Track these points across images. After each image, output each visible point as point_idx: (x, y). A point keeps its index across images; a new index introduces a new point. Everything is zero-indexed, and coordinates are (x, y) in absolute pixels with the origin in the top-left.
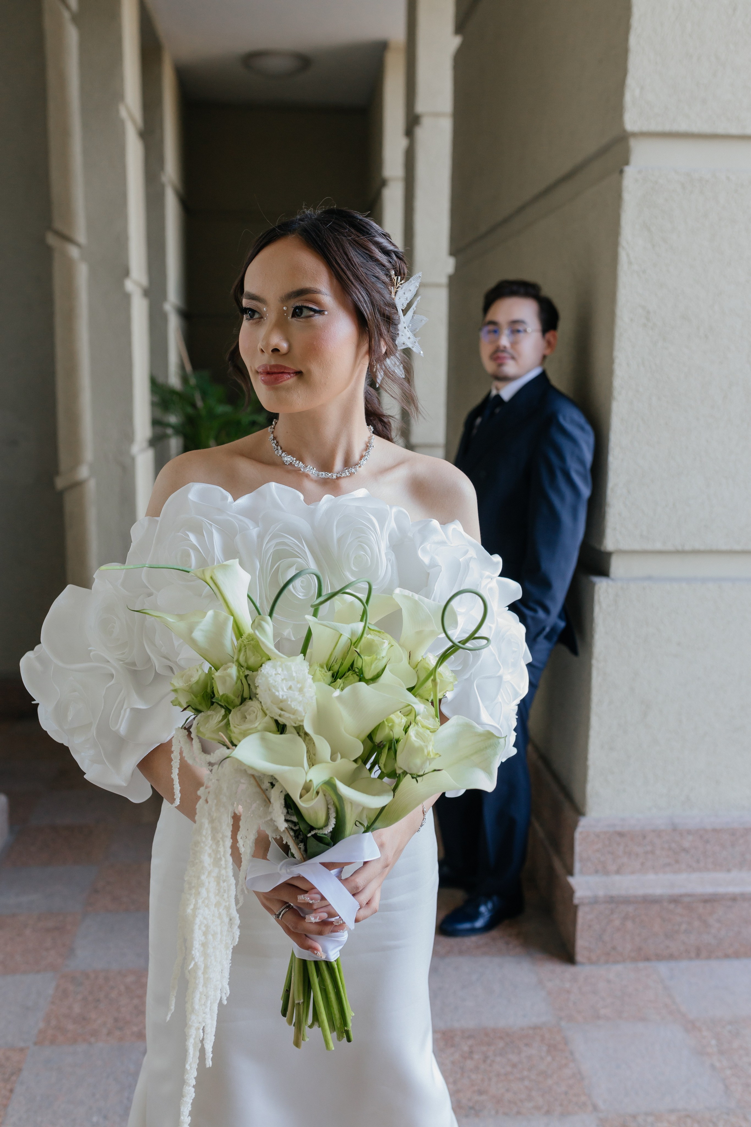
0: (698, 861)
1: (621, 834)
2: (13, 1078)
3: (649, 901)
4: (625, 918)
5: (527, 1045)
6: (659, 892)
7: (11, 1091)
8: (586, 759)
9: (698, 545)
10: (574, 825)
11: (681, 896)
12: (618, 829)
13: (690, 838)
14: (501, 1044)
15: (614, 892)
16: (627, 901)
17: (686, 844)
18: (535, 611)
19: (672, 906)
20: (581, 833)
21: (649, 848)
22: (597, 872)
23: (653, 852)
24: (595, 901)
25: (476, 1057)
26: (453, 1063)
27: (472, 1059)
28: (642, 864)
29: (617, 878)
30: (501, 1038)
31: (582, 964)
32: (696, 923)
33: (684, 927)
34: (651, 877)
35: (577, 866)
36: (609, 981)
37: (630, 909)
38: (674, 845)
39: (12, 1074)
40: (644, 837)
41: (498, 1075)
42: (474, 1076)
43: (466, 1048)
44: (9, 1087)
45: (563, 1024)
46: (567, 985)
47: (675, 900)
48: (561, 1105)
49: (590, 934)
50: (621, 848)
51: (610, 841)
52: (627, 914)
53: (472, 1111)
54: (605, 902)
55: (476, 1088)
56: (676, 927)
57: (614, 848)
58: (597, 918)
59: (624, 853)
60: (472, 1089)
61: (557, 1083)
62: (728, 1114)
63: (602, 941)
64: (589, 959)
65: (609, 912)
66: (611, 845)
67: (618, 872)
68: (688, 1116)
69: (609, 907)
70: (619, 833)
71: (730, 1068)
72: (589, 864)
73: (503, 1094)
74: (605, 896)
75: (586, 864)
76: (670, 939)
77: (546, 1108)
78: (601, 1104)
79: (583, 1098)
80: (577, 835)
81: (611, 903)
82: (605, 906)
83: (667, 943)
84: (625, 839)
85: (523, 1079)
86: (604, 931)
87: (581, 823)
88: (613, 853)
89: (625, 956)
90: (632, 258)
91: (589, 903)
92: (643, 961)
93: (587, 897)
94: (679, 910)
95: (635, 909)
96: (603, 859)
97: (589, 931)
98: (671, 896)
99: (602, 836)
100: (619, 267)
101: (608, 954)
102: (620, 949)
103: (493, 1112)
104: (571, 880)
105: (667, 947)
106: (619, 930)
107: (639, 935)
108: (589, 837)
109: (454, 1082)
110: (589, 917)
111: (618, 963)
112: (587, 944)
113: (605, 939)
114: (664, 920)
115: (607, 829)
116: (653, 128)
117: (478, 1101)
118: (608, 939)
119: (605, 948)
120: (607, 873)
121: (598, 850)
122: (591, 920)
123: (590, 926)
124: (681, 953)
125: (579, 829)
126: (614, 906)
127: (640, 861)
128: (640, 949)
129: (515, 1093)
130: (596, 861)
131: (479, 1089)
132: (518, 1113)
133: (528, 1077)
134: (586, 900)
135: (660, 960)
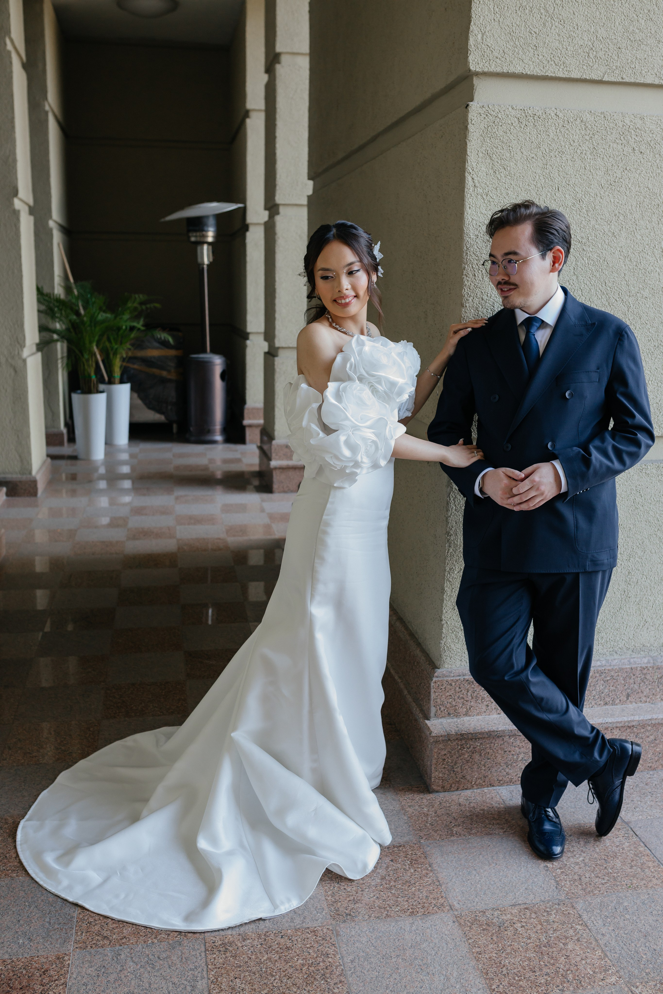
1: (469, 682)
4: (473, 752)
6: (501, 728)
8: (439, 619)
10: (430, 677)
15: (464, 730)
16: (474, 737)
19: (512, 740)
20: (435, 682)
22: (449, 714)
29: (466, 719)
31: (437, 792)
35: (433, 710)
36: (460, 805)
37: (478, 743)
45: (422, 841)
46: (425, 809)
47: (514, 735)
48: (423, 907)
49: (443, 766)
50: (469, 694)
51: (460, 688)
52: (474, 748)
53: (349, 917)
54: (457, 739)
55: (352, 898)
56: (515, 757)
57: (463, 694)
58: (450, 753)
59: (472, 698)
60: (348, 899)
61: (419, 890)
62: (559, 905)
63: (454, 771)
64: (443, 787)
65: (459, 748)
66: (461, 691)
67: (466, 714)
68: (526, 908)
69: (460, 743)
70: (468, 680)
71: (560, 868)
72: (442, 709)
73: (374, 902)
74: (457, 734)
75: (440, 709)
76: (509, 766)
77: (411, 910)
78: (457, 906)
79: (441, 901)
80: (432, 684)
81: (461, 740)
82: (457, 741)
83: (507, 770)
84: (473, 686)
85: (390, 888)
86: (456, 763)
87: (436, 674)
88: (463, 698)
89: (473, 783)
90: (476, 182)
91: (443, 741)
92: (488, 787)
93: (442, 736)
94: (518, 742)
95: (481, 744)
96: (454, 703)
97: (443, 764)
98: (511, 731)
99: (453, 684)
100: (466, 190)
101: (458, 782)
102: (468, 777)
103: (367, 917)
104: (427, 722)
105: (508, 774)
106: (468, 761)
107: (485, 766)
108: (442, 685)
109: (333, 895)
110: (443, 753)
111: (466, 789)
112: (441, 775)
113: (456, 769)
114: (505, 752)
115: (458, 678)
116: (493, 68)
117: (352, 909)
118: (459, 769)
119: (456, 777)
120: (457, 715)
121: (450, 695)
122: (445, 755)
123: (444, 760)
124: (519, 777)
125: (434, 679)
126: (463, 742)
127: (485, 703)
128: (485, 777)
129: (384, 900)
130: (448, 706)
131: (354, 900)
132: (388, 916)
133: (395, 886)
134: (441, 738)
135: (502, 785)
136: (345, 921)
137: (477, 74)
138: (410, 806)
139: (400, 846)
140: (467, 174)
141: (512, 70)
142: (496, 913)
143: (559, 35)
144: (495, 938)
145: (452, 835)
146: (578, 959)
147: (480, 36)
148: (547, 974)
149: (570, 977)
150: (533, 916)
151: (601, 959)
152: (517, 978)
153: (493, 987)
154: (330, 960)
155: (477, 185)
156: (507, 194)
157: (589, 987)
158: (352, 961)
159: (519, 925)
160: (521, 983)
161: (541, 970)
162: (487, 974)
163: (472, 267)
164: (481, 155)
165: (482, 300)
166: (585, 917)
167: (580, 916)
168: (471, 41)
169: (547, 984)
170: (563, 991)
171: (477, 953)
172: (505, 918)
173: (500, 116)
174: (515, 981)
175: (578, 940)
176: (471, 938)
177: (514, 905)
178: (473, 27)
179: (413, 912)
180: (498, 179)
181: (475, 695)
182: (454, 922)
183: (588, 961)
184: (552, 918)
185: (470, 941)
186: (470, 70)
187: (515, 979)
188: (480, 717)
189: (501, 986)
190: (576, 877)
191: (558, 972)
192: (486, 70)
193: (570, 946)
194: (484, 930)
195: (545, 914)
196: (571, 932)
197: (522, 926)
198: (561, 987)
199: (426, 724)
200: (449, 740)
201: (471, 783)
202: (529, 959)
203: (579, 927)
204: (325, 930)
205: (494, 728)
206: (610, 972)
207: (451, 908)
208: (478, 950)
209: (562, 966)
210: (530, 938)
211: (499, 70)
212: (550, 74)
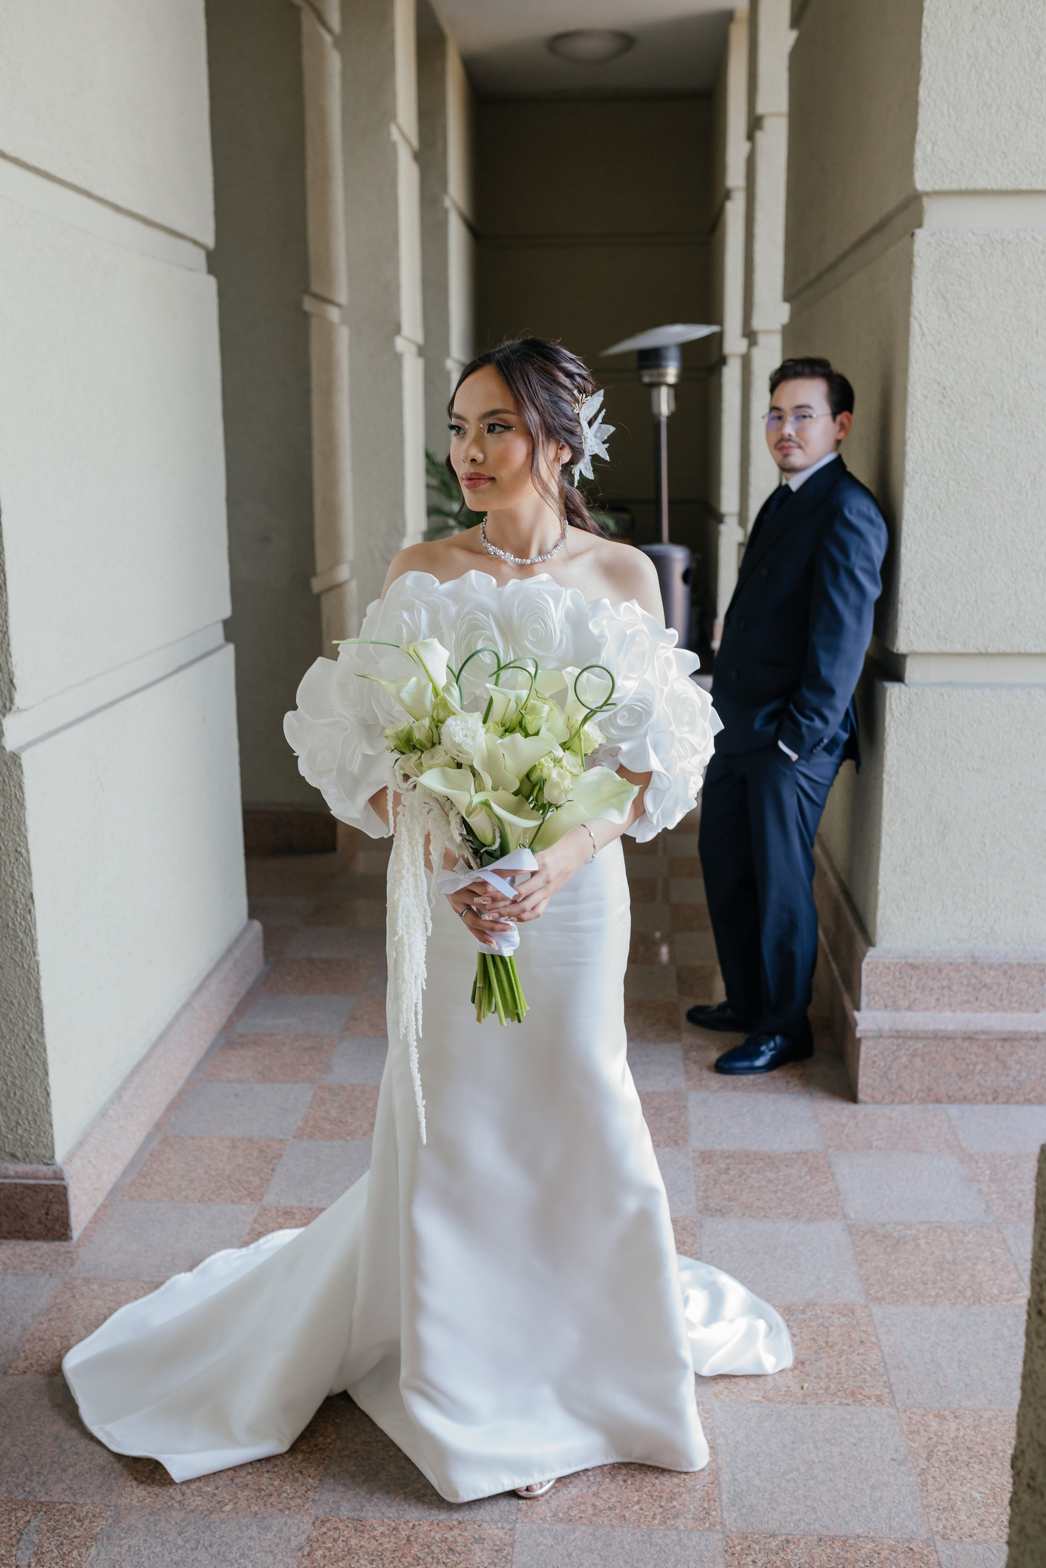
0: (1001, 1000)
1: (913, 967)
2: (274, 1161)
3: (939, 1037)
4: (914, 1055)
5: (787, 1166)
6: (951, 1027)
7: (273, 1170)
8: (876, 883)
9: (1003, 648)
10: (864, 955)
11: (976, 1033)
12: (910, 961)
13: (992, 973)
14: (761, 1164)
15: (901, 1027)
16: (915, 1036)
17: (988, 981)
18: (812, 720)
19: (966, 1044)
20: (868, 964)
21: (945, 983)
22: (886, 1007)
23: (950, 988)
24: (880, 1035)
25: (732, 1173)
26: (707, 1176)
27: (727, 1174)
28: (938, 1000)
29: (909, 1014)
30: (761, 1159)
31: (865, 1103)
32: (994, 1064)
33: (979, 1067)
34: (948, 1014)
35: (864, 1000)
36: (891, 1119)
37: (920, 1045)
38: (973, 981)
39: (274, 1158)
40: (940, 970)
41: (752, 1187)
42: (726, 1187)
43: (723, 1166)
44: (270, 1167)
45: (830, 1151)
46: (844, 1120)
47: (970, 1037)
48: (811, 1213)
49: (873, 1070)
50: (913, 982)
51: (900, 973)
52: (915, 1050)
53: (719, 1213)
54: (891, 1037)
55: (727, 1196)
56: (971, 1068)
57: (905, 982)
58: (882, 1053)
59: (917, 987)
60: (722, 1197)
61: (811, 1196)
62: (981, 1227)
63: (887, 1078)
64: (873, 1097)
65: (895, 1048)
66: (902, 978)
67: (909, 1008)
68: (940, 1227)
69: (895, 1042)
70: (911, 965)
71: (998, 1193)
72: (877, 998)
73: (753, 1202)
74: (891, 1030)
75: (874, 998)
76: (963, 1079)
77: (794, 1214)
78: (852, 1215)
79: (835, 1209)
80: (864, 966)
81: (897, 1038)
82: (890, 1040)
83: (960, 1084)
84: (918, 972)
85: (776, 1192)
86: (890, 1068)
87: (869, 954)
88: (904, 987)
89: (913, 1096)
90: (925, 329)
91: (873, 1037)
92: (933, 1102)
93: (871, 1031)
94: (975, 1049)
95: (924, 1046)
96: (892, 993)
97: (873, 1067)
98: (965, 1033)
99: (892, 968)
100: (911, 339)
101: (894, 1093)
102: (907, 1088)
103: (739, 1215)
104: (856, 1014)
105: (961, 1088)
106: (906, 1067)
107: (929, 1074)
108: (877, 968)
109: (705, 1191)
110: (873, 1052)
111: (905, 1103)
112: (870, 1082)
113: (890, 1076)
114: (957, 1059)
115: (898, 960)
116: (947, 186)
117: (726, 1206)
118: (894, 1076)
119: (891, 1087)
120: (897, 1008)
121: (888, 983)
122: (876, 1056)
123: (874, 1062)
124: (976, 1095)
125: (866, 960)
126: (900, 1041)
127: (935, 996)
128: (930, 1090)
129: (766, 1202)
130: (885, 995)
131: (729, 1197)
132: (765, 1216)
133: (782, 1190)
134: (870, 1034)
135: (952, 1103)
136: (712, 1216)
137: (927, 194)
138: (825, 1115)
139: (801, 1153)
140: (912, 320)
141: (972, 185)
142: (898, 1228)
143: (1037, 136)
144: (889, 1250)
145: (870, 1147)
146: (985, 1279)
147: (929, 147)
148: (942, 1288)
149: (969, 1293)
150: (945, 1234)
151: (1014, 1281)
152: (902, 1287)
153: (872, 1292)
154: (686, 1248)
155: (926, 332)
156: (967, 342)
157: (988, 1305)
158: (711, 1252)
159: (924, 1241)
160: (906, 1292)
161: (934, 1283)
162: (867, 1280)
163: (920, 435)
164: (931, 294)
165: (933, 476)
166: (1011, 1242)
167: (1005, 1241)
168: (918, 154)
169: (938, 1296)
170: (954, 1304)
171: (863, 1260)
172: (908, 1232)
173: (956, 244)
174: (898, 1290)
175: (993, 1262)
176: (859, 1247)
177: (925, 1222)
178: (921, 137)
179: (796, 1217)
180: (954, 323)
181: (921, 983)
182: (844, 1230)
183: (997, 1282)
184: (967, 1239)
185: (858, 1249)
186: (916, 190)
187: (899, 1287)
188: (927, 1014)
189: (881, 1293)
190: (1015, 1204)
191: (954, 1288)
192: (937, 188)
193: (979, 1267)
194: (878, 1241)
195: (961, 1235)
196: (987, 1254)
197: (927, 1243)
198: (953, 1301)
199: (854, 1018)
200: (881, 1036)
201: (911, 1095)
202: (924, 1273)
203: (998, 1250)
204: (687, 1222)
205: (942, 1027)
206: (1021, 1295)
207: (845, 1216)
208: (864, 1258)
209: (962, 1283)
210: (932, 1254)
211: (954, 187)
212: (1024, 187)
